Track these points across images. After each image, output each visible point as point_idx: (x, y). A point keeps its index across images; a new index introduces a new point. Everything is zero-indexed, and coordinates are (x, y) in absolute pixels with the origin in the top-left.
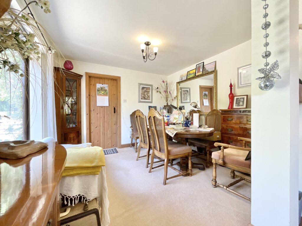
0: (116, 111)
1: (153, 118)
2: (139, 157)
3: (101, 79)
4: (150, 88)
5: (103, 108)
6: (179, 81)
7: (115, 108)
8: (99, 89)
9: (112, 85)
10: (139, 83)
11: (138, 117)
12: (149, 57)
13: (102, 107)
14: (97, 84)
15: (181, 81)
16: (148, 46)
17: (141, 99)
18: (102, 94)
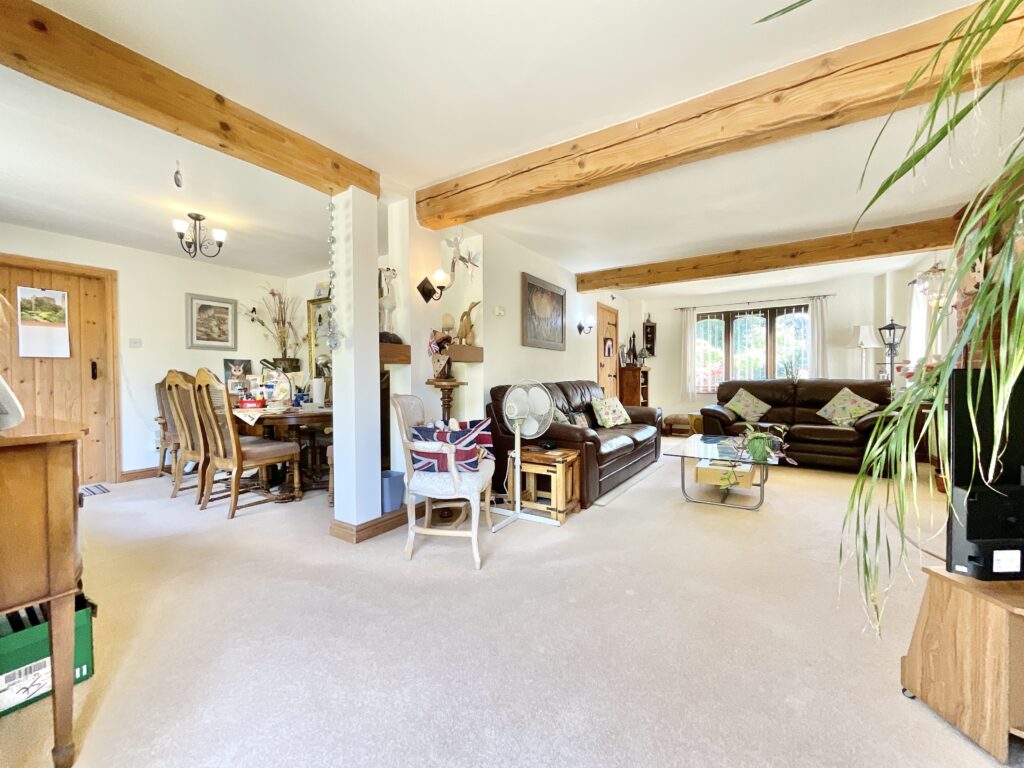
0: (101, 373)
1: (204, 389)
2: (180, 490)
3: (35, 273)
4: (227, 309)
5: (45, 366)
6: (312, 298)
7: (94, 366)
8: (29, 302)
9: (82, 291)
10: (187, 294)
11: (174, 388)
12: (203, 248)
13: (42, 360)
14: (19, 288)
15: (317, 298)
16: (198, 222)
17: (198, 338)
18: (42, 320)
